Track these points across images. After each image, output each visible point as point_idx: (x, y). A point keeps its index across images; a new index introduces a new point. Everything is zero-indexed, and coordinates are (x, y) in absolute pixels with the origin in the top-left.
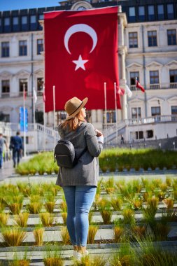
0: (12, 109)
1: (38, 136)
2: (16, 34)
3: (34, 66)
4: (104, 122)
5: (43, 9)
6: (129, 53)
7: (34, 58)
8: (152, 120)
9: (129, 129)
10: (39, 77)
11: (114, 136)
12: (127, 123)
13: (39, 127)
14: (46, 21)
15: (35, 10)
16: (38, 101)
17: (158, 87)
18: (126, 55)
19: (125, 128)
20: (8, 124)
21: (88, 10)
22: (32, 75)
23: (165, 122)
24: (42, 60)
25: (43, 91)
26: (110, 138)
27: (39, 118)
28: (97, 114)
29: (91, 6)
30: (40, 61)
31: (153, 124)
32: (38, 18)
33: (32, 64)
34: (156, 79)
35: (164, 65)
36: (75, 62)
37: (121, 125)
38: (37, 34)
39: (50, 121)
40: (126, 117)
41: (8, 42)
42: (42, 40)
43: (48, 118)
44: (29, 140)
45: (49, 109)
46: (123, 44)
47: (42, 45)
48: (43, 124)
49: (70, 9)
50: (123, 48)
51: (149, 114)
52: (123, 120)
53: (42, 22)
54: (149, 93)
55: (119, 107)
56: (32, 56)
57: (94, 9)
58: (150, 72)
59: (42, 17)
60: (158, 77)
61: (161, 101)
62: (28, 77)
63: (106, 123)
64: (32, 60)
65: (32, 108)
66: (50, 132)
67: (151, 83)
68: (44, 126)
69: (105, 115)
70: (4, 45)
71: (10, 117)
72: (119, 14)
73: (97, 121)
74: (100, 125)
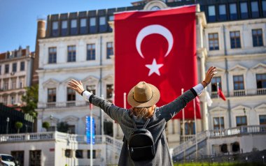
0: (78, 119)
1: (107, 149)
2: (84, 37)
3: (103, 72)
4: (181, 134)
5: (114, 10)
6: (209, 56)
7: (103, 63)
8: (237, 131)
9: (210, 142)
10: (109, 83)
11: (193, 149)
12: (208, 134)
13: (108, 140)
14: (117, 22)
15: (104, 11)
17: (243, 94)
18: (206, 59)
19: (206, 139)
20: (73, 135)
21: (163, 9)
22: (100, 81)
23: (253, 134)
24: (112, 65)
25: (113, 99)
26: (189, 152)
27: (108, 130)
28: (173, 125)
29: (165, 5)
30: (109, 66)
31: (238, 135)
32: (108, 20)
33: (101, 69)
34: (241, 85)
35: (249, 69)
36: (148, 66)
37: (202, 138)
38: (107, 37)
40: (207, 128)
41: (75, 46)
42: (112, 43)
43: (118, 129)
44: (97, 153)
46: (202, 46)
47: (112, 48)
48: (112, 136)
49: (143, 8)
50: (203, 50)
51: (234, 124)
52: (203, 131)
53: (112, 24)
54: (233, 100)
55: (199, 117)
56: (101, 61)
57: (169, 8)
58: (234, 77)
59: (112, 18)
60: (243, 82)
61: (247, 110)
62: (96, 84)
63: (184, 136)
64: (101, 64)
65: (100, 118)
67: (235, 89)
68: (113, 139)
69: (183, 126)
70: (71, 49)
71: (76, 128)
72: (197, 14)
73: (174, 133)
74: (177, 137)
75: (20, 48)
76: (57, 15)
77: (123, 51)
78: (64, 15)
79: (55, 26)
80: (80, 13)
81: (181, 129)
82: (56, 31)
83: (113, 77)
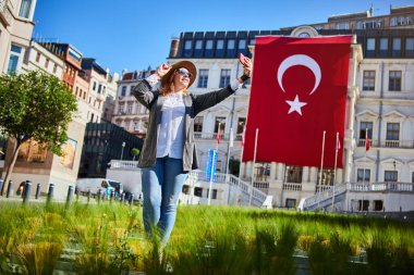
0: (203, 153)
1: (229, 190)
2: (219, 60)
3: (236, 103)
4: (317, 183)
5: (257, 33)
6: (362, 97)
8: (383, 187)
9: (350, 196)
10: (242, 116)
11: (329, 202)
12: (349, 187)
14: (258, 47)
15: (245, 33)
16: (235, 147)
17: (396, 146)
18: (357, 100)
19: (345, 193)
21: (312, 37)
22: (232, 113)
23: (401, 192)
25: (243, 135)
26: (324, 204)
27: (234, 168)
28: (310, 172)
29: (316, 33)
30: (244, 96)
31: (383, 192)
32: (248, 43)
33: (234, 99)
34: (396, 135)
35: (407, 117)
36: (289, 102)
37: (340, 190)
39: (248, 175)
40: (348, 179)
41: (208, 70)
43: (245, 169)
44: (218, 194)
45: (247, 157)
46: (354, 84)
48: (238, 176)
50: (354, 88)
51: (381, 178)
52: (344, 183)
53: (252, 48)
54: (384, 151)
55: (341, 165)
57: (320, 36)
58: (388, 124)
59: (253, 42)
60: (398, 131)
61: (399, 165)
62: (227, 115)
63: (320, 185)
65: (227, 155)
66: (245, 188)
67: (387, 138)
68: (239, 179)
69: (320, 174)
70: (202, 73)
72: (352, 46)
73: (309, 181)
74: (312, 187)
75: (149, 68)
76: (192, 33)
77: (262, 81)
78: (199, 35)
79: (188, 46)
80: (218, 33)
81: (318, 178)
82: (188, 51)
83: (247, 109)
